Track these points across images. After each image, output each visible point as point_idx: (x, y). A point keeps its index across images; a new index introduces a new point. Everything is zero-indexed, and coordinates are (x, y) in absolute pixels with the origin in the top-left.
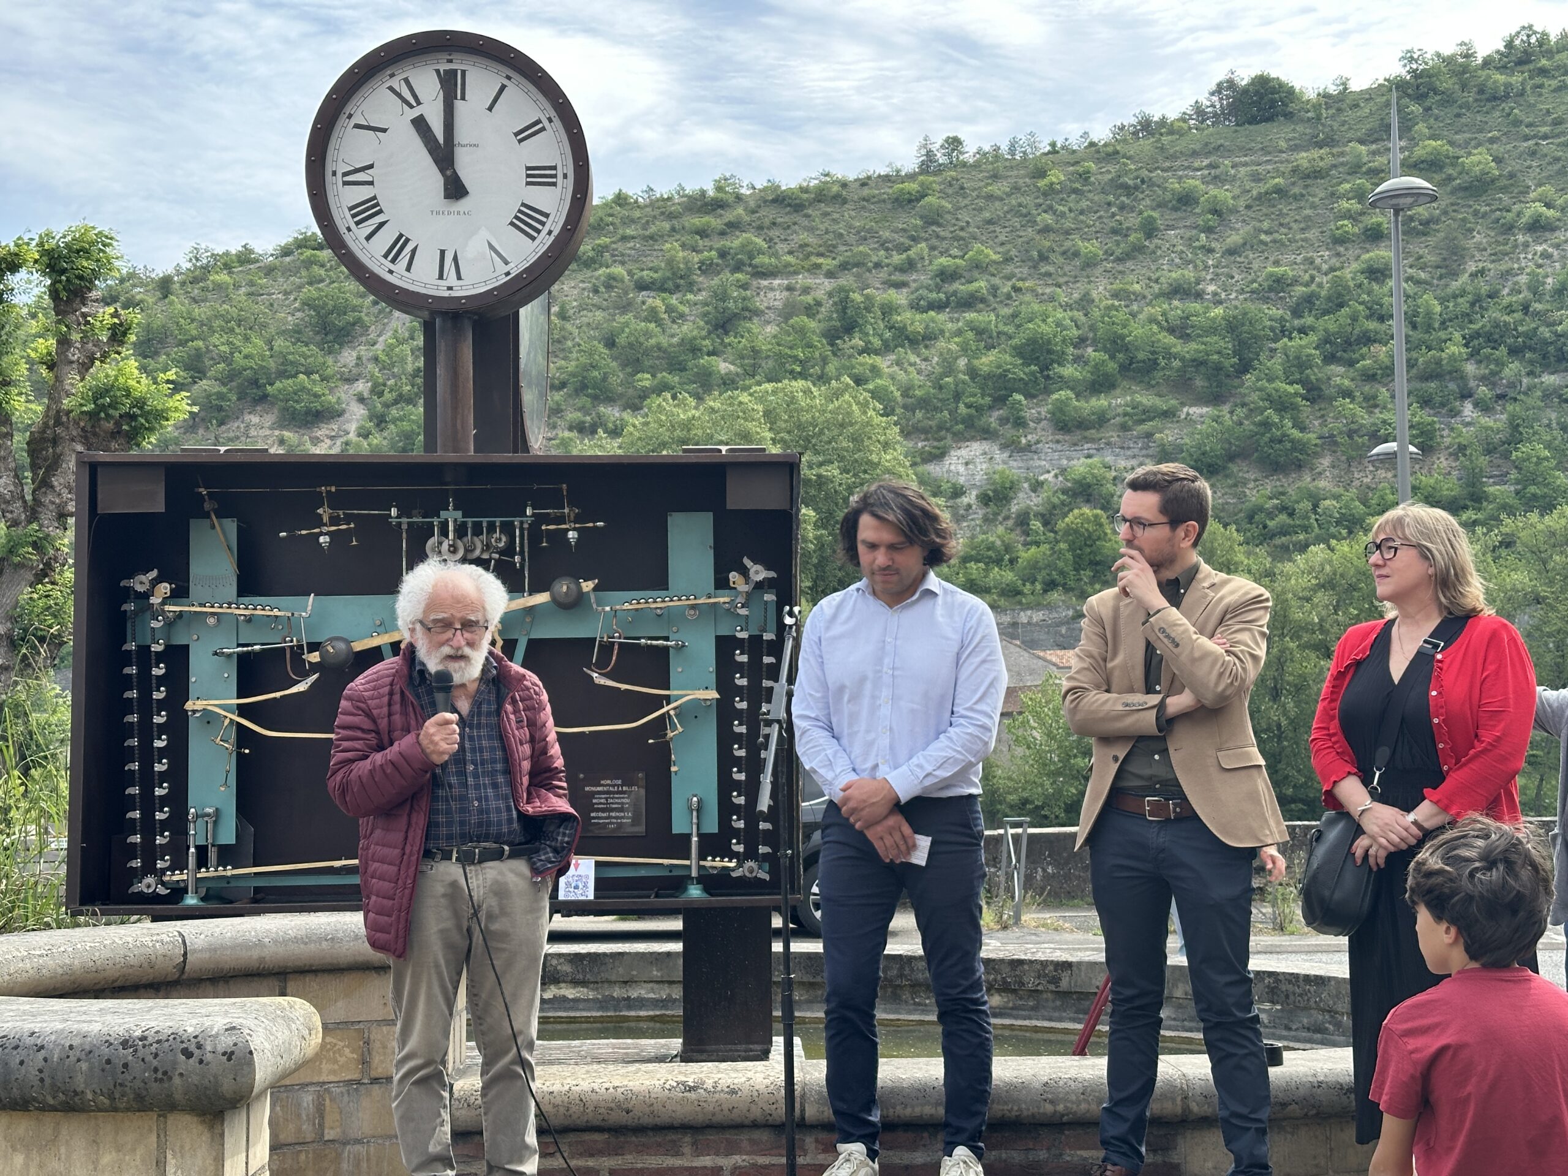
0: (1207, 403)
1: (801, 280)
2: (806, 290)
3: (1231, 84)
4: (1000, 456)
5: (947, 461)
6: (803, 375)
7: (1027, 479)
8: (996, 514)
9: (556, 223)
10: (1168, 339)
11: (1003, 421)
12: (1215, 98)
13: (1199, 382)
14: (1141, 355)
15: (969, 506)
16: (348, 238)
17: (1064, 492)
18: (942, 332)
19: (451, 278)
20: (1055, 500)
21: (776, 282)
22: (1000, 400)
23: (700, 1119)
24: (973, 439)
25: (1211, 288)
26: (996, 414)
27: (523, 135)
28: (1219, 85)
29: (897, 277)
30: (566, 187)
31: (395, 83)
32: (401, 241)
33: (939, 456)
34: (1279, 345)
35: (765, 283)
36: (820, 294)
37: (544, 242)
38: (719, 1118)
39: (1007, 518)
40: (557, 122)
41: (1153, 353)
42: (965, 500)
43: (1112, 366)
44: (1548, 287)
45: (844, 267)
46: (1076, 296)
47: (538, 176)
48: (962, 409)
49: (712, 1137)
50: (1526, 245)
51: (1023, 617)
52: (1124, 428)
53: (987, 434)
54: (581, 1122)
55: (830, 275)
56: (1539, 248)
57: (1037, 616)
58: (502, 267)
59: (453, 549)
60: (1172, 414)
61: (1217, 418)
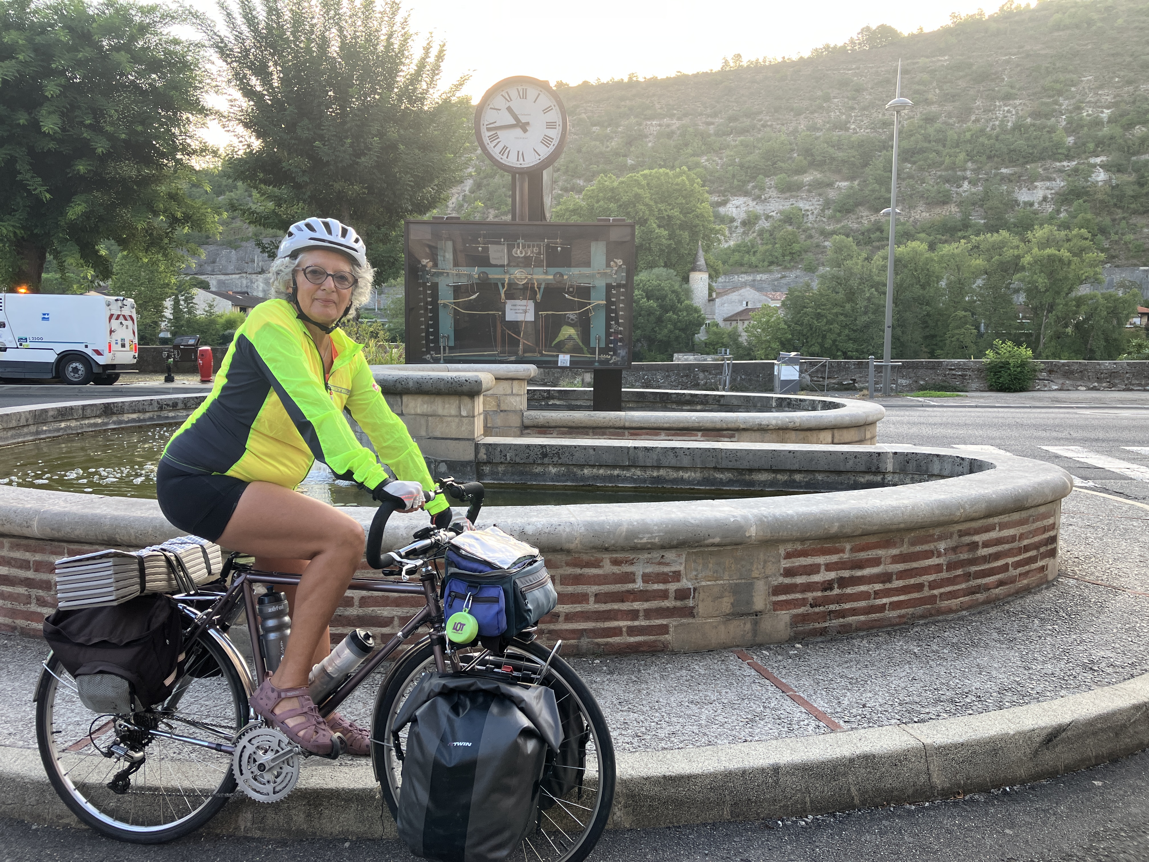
0: (847, 180)
1: (666, 121)
2: (668, 126)
3: (868, 29)
4: (752, 204)
5: (728, 205)
6: (664, 166)
7: (764, 214)
8: (749, 230)
9: (556, 142)
10: (831, 150)
11: (754, 187)
12: (860, 36)
13: (845, 170)
14: (818, 158)
15: (737, 227)
16: (488, 147)
17: (780, 221)
18: (728, 146)
19: (521, 161)
20: (776, 225)
21: (654, 123)
22: (753, 178)
23: (595, 425)
24: (740, 195)
25: (853, 127)
26: (751, 185)
27: (546, 111)
28: (862, 30)
29: (709, 119)
30: (559, 129)
31: (504, 93)
32: (505, 148)
33: (724, 203)
34: (882, 153)
35: (649, 123)
36: (674, 127)
37: (552, 148)
38: (600, 425)
39: (754, 232)
40: (557, 107)
41: (824, 157)
42: (735, 224)
43: (805, 163)
44: (1009, 127)
45: (686, 115)
46: (791, 129)
47: (551, 125)
48: (736, 182)
49: (598, 430)
50: (1000, 106)
51: (758, 277)
52: (809, 191)
53: (746, 194)
54: (561, 425)
55: (679, 119)
56: (1006, 109)
57: (764, 277)
58: (538, 157)
59: (521, 253)
60: (830, 185)
61: (852, 188)
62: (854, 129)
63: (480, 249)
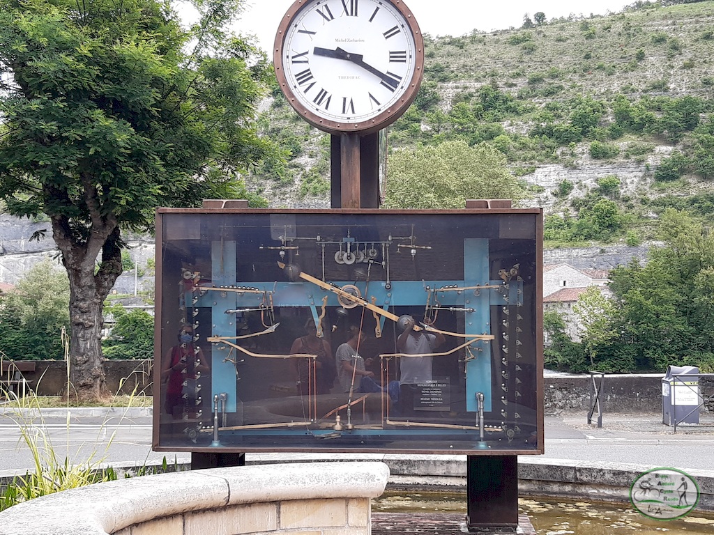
0: (668, 144)
1: (463, 83)
2: (465, 88)
4: (563, 171)
5: (536, 174)
7: (577, 183)
8: (561, 201)
9: (406, 83)
10: (650, 112)
11: (564, 154)
13: (666, 134)
14: (636, 121)
15: (547, 197)
17: (596, 190)
19: (349, 114)
20: (591, 195)
21: (450, 84)
22: (563, 144)
24: (549, 162)
26: (561, 150)
27: (389, 34)
30: (411, 63)
31: (320, 8)
32: (323, 93)
33: (531, 172)
35: (444, 85)
36: (472, 90)
37: (399, 93)
39: (566, 203)
40: (406, 27)
41: (642, 120)
42: (545, 194)
43: (621, 126)
46: (603, 90)
47: (396, 57)
51: (574, 253)
52: (626, 157)
53: (556, 161)
57: (581, 252)
58: (376, 107)
59: (349, 258)
60: (651, 150)
61: (675, 153)
62: (674, 89)
63: (282, 253)
